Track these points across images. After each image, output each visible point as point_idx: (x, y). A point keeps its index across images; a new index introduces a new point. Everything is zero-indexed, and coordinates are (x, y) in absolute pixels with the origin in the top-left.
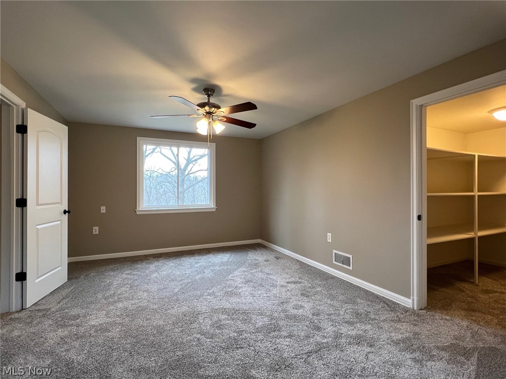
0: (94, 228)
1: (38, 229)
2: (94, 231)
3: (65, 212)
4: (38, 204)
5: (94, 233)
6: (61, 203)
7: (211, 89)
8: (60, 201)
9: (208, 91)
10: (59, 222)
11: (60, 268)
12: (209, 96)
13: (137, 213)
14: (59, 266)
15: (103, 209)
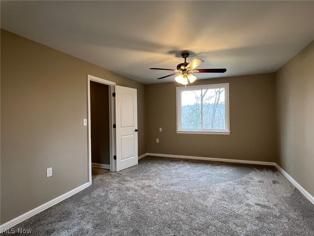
0: (157, 139)
1: (121, 138)
2: (157, 141)
3: (136, 130)
4: (121, 127)
5: (157, 142)
6: (133, 126)
7: (186, 53)
8: (133, 125)
9: (184, 55)
10: (133, 135)
11: (134, 157)
12: (185, 59)
13: (177, 133)
14: (133, 156)
15: (161, 130)
